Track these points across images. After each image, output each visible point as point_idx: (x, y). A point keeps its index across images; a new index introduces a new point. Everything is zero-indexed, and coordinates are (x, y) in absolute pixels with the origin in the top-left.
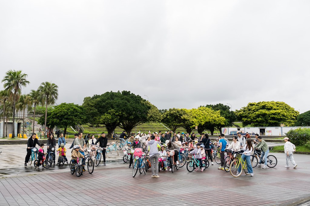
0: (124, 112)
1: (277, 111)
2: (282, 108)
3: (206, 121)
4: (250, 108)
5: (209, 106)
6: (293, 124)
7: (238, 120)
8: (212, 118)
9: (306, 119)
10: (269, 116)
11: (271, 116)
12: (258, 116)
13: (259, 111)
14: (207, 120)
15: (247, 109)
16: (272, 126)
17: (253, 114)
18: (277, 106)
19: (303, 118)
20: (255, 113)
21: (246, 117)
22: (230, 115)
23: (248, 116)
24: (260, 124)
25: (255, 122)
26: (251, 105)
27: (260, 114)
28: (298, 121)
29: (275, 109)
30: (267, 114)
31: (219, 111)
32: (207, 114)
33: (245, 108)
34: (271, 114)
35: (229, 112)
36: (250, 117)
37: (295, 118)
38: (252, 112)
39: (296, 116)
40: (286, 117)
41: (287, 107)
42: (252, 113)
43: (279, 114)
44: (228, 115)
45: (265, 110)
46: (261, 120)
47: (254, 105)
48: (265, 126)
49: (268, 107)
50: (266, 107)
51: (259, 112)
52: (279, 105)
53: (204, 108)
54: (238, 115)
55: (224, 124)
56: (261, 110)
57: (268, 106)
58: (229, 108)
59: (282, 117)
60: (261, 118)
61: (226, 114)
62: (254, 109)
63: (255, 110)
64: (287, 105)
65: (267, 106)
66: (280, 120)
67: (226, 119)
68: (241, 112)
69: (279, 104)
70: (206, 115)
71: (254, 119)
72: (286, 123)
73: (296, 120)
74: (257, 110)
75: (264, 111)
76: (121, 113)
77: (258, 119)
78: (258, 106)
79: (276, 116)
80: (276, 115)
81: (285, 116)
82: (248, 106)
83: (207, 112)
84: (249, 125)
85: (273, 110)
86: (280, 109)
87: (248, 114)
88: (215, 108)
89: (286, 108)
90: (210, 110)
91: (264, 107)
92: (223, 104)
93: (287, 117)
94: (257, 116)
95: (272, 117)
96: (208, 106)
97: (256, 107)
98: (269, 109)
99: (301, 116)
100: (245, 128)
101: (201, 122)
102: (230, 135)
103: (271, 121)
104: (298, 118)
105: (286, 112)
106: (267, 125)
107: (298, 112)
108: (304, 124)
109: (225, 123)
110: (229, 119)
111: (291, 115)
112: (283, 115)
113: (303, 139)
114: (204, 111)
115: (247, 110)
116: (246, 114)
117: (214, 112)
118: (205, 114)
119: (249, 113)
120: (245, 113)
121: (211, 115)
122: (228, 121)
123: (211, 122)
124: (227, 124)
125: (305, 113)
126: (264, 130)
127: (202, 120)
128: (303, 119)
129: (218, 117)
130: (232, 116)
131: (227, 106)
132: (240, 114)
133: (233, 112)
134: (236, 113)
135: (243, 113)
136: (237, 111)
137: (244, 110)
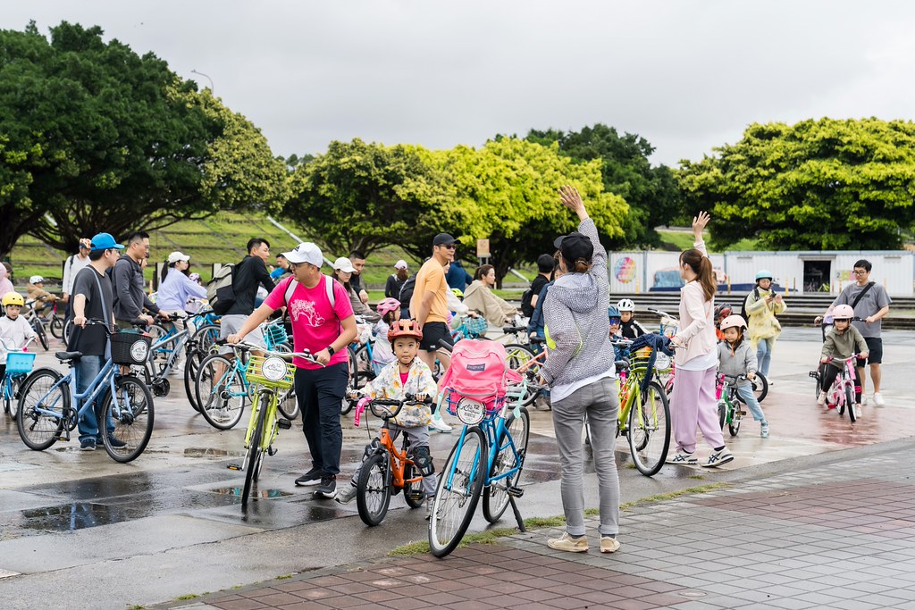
0: (59, 146)
1: (897, 169)
3: (531, 214)
4: (756, 151)
5: (541, 135)
8: (559, 198)
10: (856, 196)
11: (862, 197)
12: (797, 194)
13: (804, 166)
14: (536, 212)
15: (739, 157)
16: (862, 249)
17: (771, 183)
18: (898, 144)
20: (780, 176)
21: (732, 197)
22: (655, 184)
23: (744, 192)
24: (805, 236)
25: (781, 225)
26: (764, 135)
27: (808, 186)
29: (886, 160)
30: (843, 184)
31: (596, 163)
32: (536, 175)
34: (866, 186)
35: (647, 174)
36: (753, 202)
38: (765, 173)
42: (766, 178)
43: (907, 182)
44: (642, 188)
45: (836, 162)
46: (810, 216)
47: (777, 134)
48: (830, 247)
49: (853, 149)
50: (842, 145)
51: (802, 171)
52: (905, 137)
53: (519, 147)
54: (692, 189)
55: (621, 232)
56: (813, 164)
57: (850, 143)
58: (649, 151)
60: (812, 204)
61: (630, 180)
62: (776, 155)
63: (783, 165)
65: (845, 140)
66: (906, 216)
67: (632, 206)
68: (709, 170)
69: (909, 134)
70: (529, 184)
71: (776, 208)
74: (794, 163)
75: (829, 169)
76: (46, 155)
77: (794, 210)
78: (801, 140)
79: (891, 196)
80: (890, 188)
82: (748, 141)
83: (535, 168)
85: (877, 161)
86: (910, 159)
87: (745, 184)
88: (578, 145)
90: (551, 157)
91: (828, 149)
92: (613, 131)
94: (789, 191)
95: (867, 201)
96: (535, 136)
97: (791, 145)
98: (854, 159)
100: (728, 258)
101: (505, 218)
102: (651, 289)
103: (862, 222)
106: (841, 243)
109: (626, 227)
110: (645, 210)
114: (520, 162)
115: (739, 162)
117: (573, 167)
118: (525, 178)
119: (750, 179)
120: (729, 175)
121: (556, 184)
122: (641, 219)
123: (554, 221)
124: (635, 236)
126: (825, 267)
127: (511, 211)
129: (592, 195)
130: (659, 193)
131: (638, 141)
132: (702, 183)
133: (665, 173)
134: (683, 177)
135: (720, 175)
136: (685, 168)
137: (724, 163)
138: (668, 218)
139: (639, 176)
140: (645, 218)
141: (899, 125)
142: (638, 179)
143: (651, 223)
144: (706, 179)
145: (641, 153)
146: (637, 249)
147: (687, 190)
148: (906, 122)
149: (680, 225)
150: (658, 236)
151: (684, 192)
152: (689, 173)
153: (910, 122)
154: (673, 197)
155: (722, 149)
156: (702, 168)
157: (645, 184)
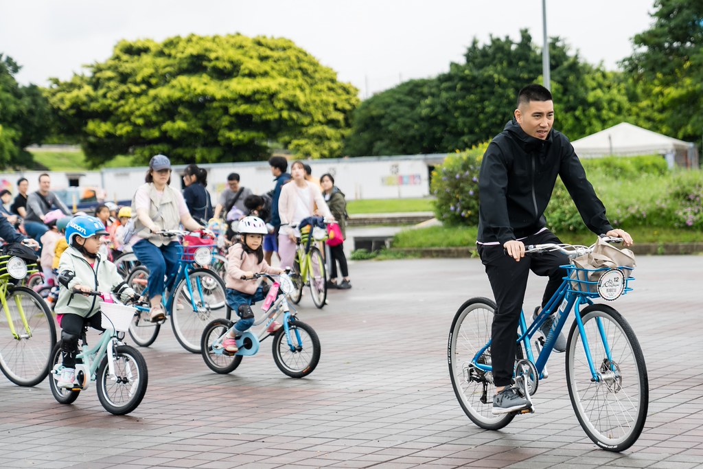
1: (262, 84)
2: (283, 66)
4: (126, 67)
6: (335, 145)
7: (60, 132)
9: (394, 120)
10: (226, 110)
11: (233, 110)
12: (170, 110)
13: (174, 82)
15: (109, 74)
16: (234, 161)
17: (144, 99)
18: (263, 59)
19: (382, 117)
20: (152, 92)
21: (106, 115)
22: (26, 103)
23: (117, 108)
24: (180, 151)
25: (156, 141)
26: (133, 51)
27: (180, 102)
28: (358, 132)
29: (251, 75)
30: (213, 99)
33: (99, 70)
34: (234, 101)
35: (17, 93)
36: (127, 118)
37: (339, 117)
38: (136, 89)
39: (348, 107)
40: (303, 113)
41: (305, 65)
42: (138, 95)
43: (272, 96)
44: (13, 108)
45: (205, 78)
46: (184, 132)
47: (146, 50)
48: (204, 161)
49: (220, 65)
50: (210, 60)
51: (173, 87)
52: (268, 53)
54: (63, 107)
56: (183, 80)
57: (217, 59)
58: (16, 69)
59: (285, 114)
60: (185, 119)
62: (147, 71)
63: (153, 81)
64: (306, 55)
65: (212, 56)
66: (273, 129)
67: (4, 127)
68: (80, 87)
69: (272, 49)
71: (149, 124)
72: (302, 142)
73: (348, 125)
74: (165, 80)
75: (200, 84)
77: (168, 126)
78: (169, 56)
79: (258, 110)
80: (257, 102)
81: (298, 109)
82: (117, 58)
84: (120, 159)
85: (244, 76)
86: (274, 73)
87: (117, 101)
89: (300, 69)
91: (196, 65)
93: (309, 114)
94: (162, 109)
95: (237, 115)
97: (161, 61)
98: (222, 74)
99: (372, 107)
100: (105, 176)
103: (232, 135)
104: (357, 115)
105: (302, 89)
106: (214, 155)
107: (356, 90)
108: (387, 147)
110: (16, 130)
111: (326, 104)
112: (292, 105)
115: (110, 79)
116: (109, 97)
119: (122, 96)
120: (101, 92)
122: (13, 140)
124: (8, 157)
128: (383, 122)
130: (31, 112)
131: (3, 59)
132: (73, 100)
133: (35, 91)
134: (54, 94)
135: (92, 93)
136: (55, 86)
137: (94, 80)
138: (39, 136)
139: (9, 95)
140: (17, 139)
141: (263, 41)
142: (8, 99)
143: (24, 142)
144: (77, 97)
145: (7, 71)
146: (10, 170)
147: (59, 109)
149: (54, 143)
150: (30, 155)
151: (55, 111)
152: (59, 91)
154: (42, 115)
155: (92, 66)
156: (71, 86)
157: (15, 103)
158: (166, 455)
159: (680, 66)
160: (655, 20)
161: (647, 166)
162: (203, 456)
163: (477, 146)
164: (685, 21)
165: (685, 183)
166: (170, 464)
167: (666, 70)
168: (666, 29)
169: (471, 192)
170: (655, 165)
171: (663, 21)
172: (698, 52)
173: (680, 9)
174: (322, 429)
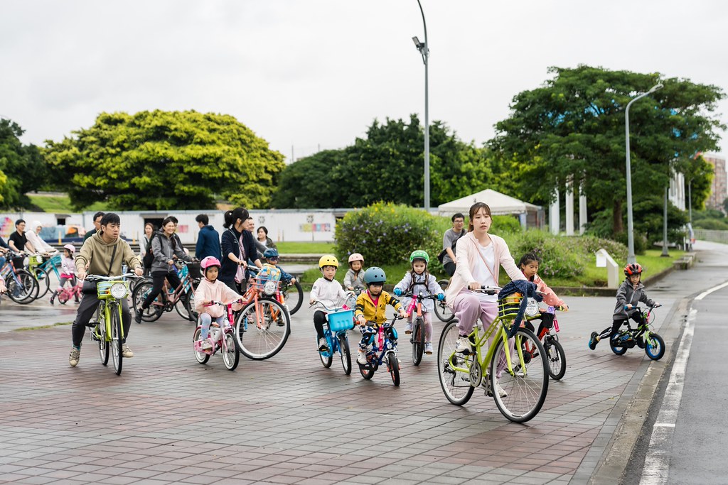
1: (210, 150)
2: (227, 137)
4: (105, 134)
6: (265, 199)
9: (311, 181)
10: (181, 169)
11: (186, 170)
12: (138, 168)
13: (142, 146)
15: (92, 138)
16: (186, 209)
17: (118, 159)
18: (212, 131)
19: (302, 178)
20: (125, 154)
21: (88, 170)
22: (26, 159)
23: (97, 165)
24: (144, 199)
25: (126, 191)
26: (111, 122)
27: (146, 162)
28: (284, 189)
29: (202, 143)
30: (172, 160)
33: (85, 135)
34: (188, 162)
35: (20, 151)
36: (104, 173)
37: (269, 177)
38: (113, 151)
39: (276, 170)
40: (240, 173)
41: (244, 137)
42: (114, 156)
43: (218, 160)
44: (16, 162)
45: (166, 144)
46: (148, 185)
47: (121, 121)
48: (163, 208)
49: (178, 134)
50: (170, 131)
51: (141, 150)
52: (216, 126)
54: (56, 163)
56: (149, 145)
57: (176, 130)
58: (20, 132)
59: (227, 174)
60: (149, 175)
61: (6, 156)
62: (122, 138)
63: (126, 145)
64: (245, 129)
65: (173, 127)
66: (219, 185)
67: (9, 177)
68: (69, 148)
69: (218, 124)
71: (121, 178)
72: (240, 196)
73: (275, 184)
74: (135, 144)
75: (161, 149)
77: (135, 180)
78: (139, 126)
79: (207, 170)
80: (206, 164)
81: (237, 171)
82: (99, 126)
84: (98, 204)
85: (196, 143)
86: (220, 142)
87: (98, 159)
89: (240, 139)
91: (160, 133)
93: (246, 174)
94: (132, 167)
95: (189, 173)
97: (132, 130)
98: (179, 142)
99: (294, 170)
100: (86, 217)
103: (186, 188)
104: (283, 176)
105: (241, 156)
106: (171, 203)
107: (283, 157)
108: (305, 202)
109: (5, 194)
110: (18, 179)
111: (259, 167)
112: (232, 167)
113: (401, 242)
115: (92, 142)
116: (91, 156)
119: (102, 156)
120: (85, 152)
122: (16, 187)
124: (11, 200)
125: (306, 159)
128: (302, 182)
130: (30, 166)
131: (10, 125)
132: (64, 158)
133: (34, 150)
134: (48, 153)
135: (78, 153)
136: (50, 147)
137: (80, 143)
138: (36, 185)
139: (14, 152)
140: (19, 186)
141: (212, 117)
142: (13, 156)
143: (23, 190)
144: (67, 155)
145: (13, 134)
146: (13, 211)
147: (52, 164)
148: (217, 114)
149: (48, 191)
150: (28, 199)
151: (50, 166)
152: (53, 151)
153: (220, 115)
154: (39, 169)
155: (79, 132)
156: (62, 147)
157: (18, 159)
158: (93, 455)
159: (532, 147)
160: (514, 111)
161: (503, 225)
162: (123, 457)
163: (370, 205)
164: (536, 113)
165: (530, 239)
166: (95, 463)
167: (521, 150)
168: (522, 119)
169: (364, 241)
170: (509, 224)
171: (520, 112)
172: (546, 138)
173: (533, 104)
174: (221, 436)
